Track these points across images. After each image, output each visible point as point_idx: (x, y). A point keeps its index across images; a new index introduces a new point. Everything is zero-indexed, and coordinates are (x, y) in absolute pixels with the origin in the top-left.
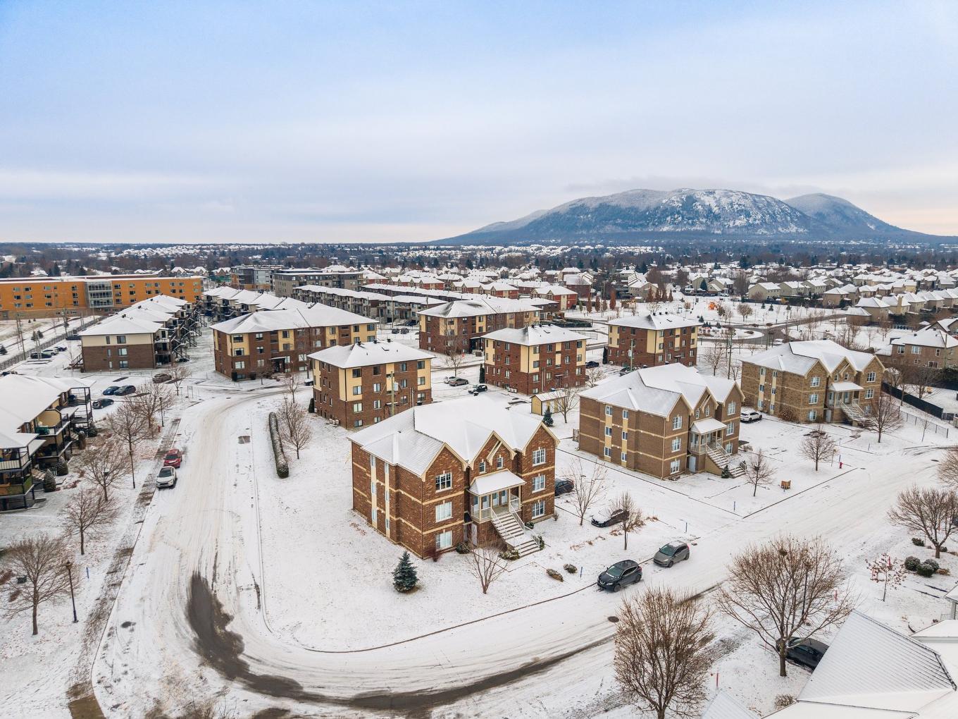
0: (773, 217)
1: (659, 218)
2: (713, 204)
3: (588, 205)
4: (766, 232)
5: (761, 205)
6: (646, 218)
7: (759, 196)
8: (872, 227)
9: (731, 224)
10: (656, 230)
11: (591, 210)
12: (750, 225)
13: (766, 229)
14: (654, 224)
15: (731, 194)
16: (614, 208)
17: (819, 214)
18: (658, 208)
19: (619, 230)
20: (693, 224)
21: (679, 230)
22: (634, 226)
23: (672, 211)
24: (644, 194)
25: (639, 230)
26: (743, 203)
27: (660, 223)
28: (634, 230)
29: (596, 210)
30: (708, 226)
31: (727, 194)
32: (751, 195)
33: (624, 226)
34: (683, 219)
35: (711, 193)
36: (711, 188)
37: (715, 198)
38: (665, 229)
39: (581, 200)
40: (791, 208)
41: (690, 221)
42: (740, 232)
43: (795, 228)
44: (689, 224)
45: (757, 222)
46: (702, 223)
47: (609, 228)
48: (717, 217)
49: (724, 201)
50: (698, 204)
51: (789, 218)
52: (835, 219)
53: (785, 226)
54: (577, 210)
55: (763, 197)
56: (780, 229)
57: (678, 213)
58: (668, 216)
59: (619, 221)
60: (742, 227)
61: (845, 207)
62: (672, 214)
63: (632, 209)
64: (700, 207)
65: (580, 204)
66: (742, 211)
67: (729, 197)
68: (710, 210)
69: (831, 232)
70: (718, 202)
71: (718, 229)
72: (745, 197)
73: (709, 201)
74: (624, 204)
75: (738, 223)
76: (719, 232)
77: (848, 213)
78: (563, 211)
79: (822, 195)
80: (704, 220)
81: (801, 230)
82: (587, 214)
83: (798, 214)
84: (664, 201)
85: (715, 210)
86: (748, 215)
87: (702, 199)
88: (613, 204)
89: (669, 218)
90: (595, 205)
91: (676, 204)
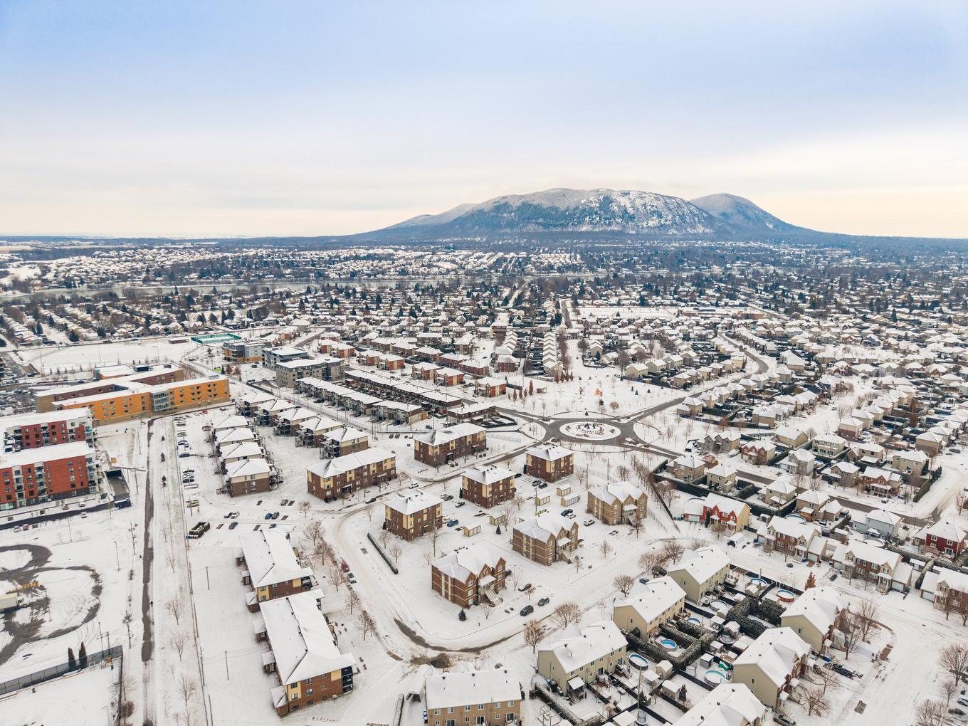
0: (682, 218)
1: (579, 218)
2: (628, 205)
3: (512, 203)
4: (675, 232)
5: (671, 206)
6: (565, 218)
7: (671, 198)
8: (771, 226)
9: (645, 224)
10: (575, 229)
11: (514, 209)
12: (662, 226)
13: (677, 229)
14: (573, 224)
15: (644, 195)
16: (535, 207)
17: (724, 214)
18: (577, 208)
19: (541, 229)
20: (610, 224)
21: (597, 230)
22: (555, 226)
23: (591, 212)
24: (564, 193)
25: (559, 229)
26: (655, 204)
27: (580, 223)
28: (555, 230)
29: (519, 208)
30: (624, 226)
31: (641, 195)
32: (663, 196)
33: (546, 226)
34: (600, 219)
35: (626, 194)
36: (626, 189)
37: (630, 199)
38: (584, 229)
39: (504, 198)
40: (699, 209)
41: (607, 221)
42: (652, 232)
43: (702, 228)
44: (605, 223)
45: (668, 223)
46: (618, 223)
47: (531, 228)
48: (632, 218)
49: (638, 202)
50: (614, 204)
51: (696, 219)
52: (738, 219)
53: (693, 227)
54: (501, 207)
55: (674, 198)
56: (689, 229)
57: (596, 213)
58: (586, 216)
59: (541, 220)
60: (655, 228)
61: (747, 207)
62: (590, 214)
63: (552, 208)
64: (616, 208)
65: (503, 202)
66: (654, 212)
67: (642, 198)
68: (626, 212)
69: (734, 232)
70: (633, 202)
71: (633, 229)
72: (657, 199)
73: (624, 201)
74: (546, 204)
75: (651, 223)
76: (634, 232)
77: (749, 213)
78: (486, 210)
79: (727, 195)
80: (620, 221)
81: (707, 231)
82: (510, 212)
83: (705, 215)
84: (583, 202)
85: (630, 211)
86: (660, 216)
87: (618, 199)
88: (535, 203)
89: (587, 219)
90: (518, 203)
91: (594, 205)
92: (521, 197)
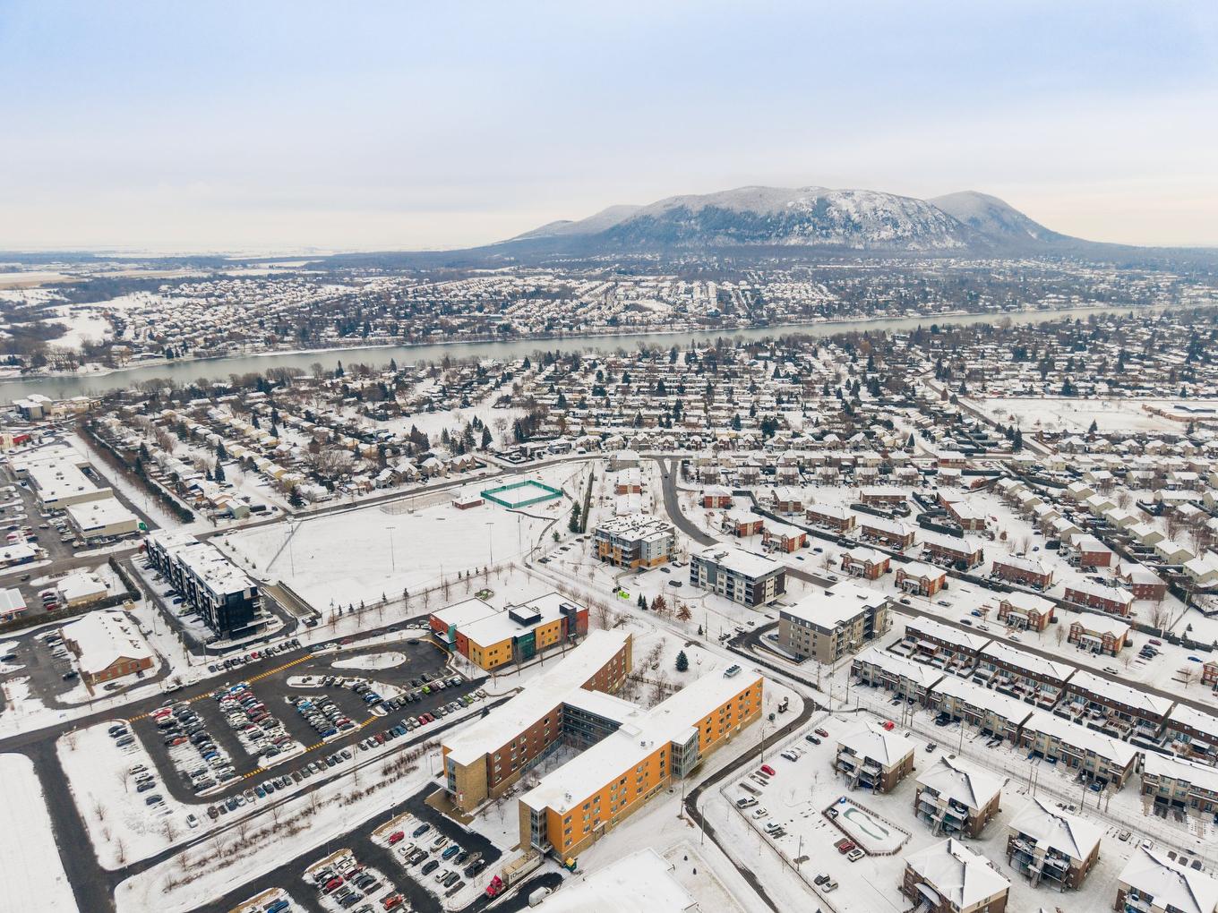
0: (926, 226)
1: (785, 227)
2: (852, 210)
3: (690, 207)
4: (917, 247)
5: (910, 212)
6: (767, 227)
7: (908, 199)
8: (1034, 236)
9: (875, 236)
10: (781, 243)
11: (694, 215)
12: (899, 238)
13: (919, 242)
14: (777, 236)
15: (874, 196)
16: (724, 212)
17: (974, 220)
18: (781, 214)
19: (733, 243)
20: (827, 236)
21: (810, 243)
22: (753, 238)
23: (802, 219)
24: (761, 193)
25: (759, 243)
26: (889, 209)
27: (786, 234)
28: (752, 243)
29: (701, 214)
30: (846, 238)
31: (870, 196)
32: (899, 198)
33: (740, 238)
34: (814, 228)
35: (848, 194)
36: (849, 188)
37: (854, 201)
38: (793, 241)
39: (677, 199)
40: (945, 214)
41: (824, 232)
42: (886, 247)
43: (952, 241)
44: (822, 235)
45: (907, 234)
46: (838, 234)
47: (720, 240)
48: (857, 227)
49: (866, 206)
50: (832, 208)
51: (944, 228)
52: (992, 227)
53: (940, 239)
54: (677, 212)
55: (913, 200)
56: (935, 243)
57: (809, 221)
58: (795, 225)
59: (732, 230)
60: (889, 241)
61: (1003, 210)
62: (801, 222)
63: (749, 214)
64: (835, 213)
65: (679, 204)
66: (888, 219)
67: (871, 200)
68: (849, 218)
69: (992, 246)
70: (858, 206)
71: (859, 243)
72: (891, 201)
73: (847, 205)
74: (738, 208)
75: (884, 235)
76: (861, 247)
77: (1007, 218)
78: (655, 215)
79: (974, 194)
80: (841, 231)
81: (959, 244)
82: (690, 219)
83: (954, 222)
84: (790, 204)
85: (855, 217)
86: (896, 225)
87: (838, 202)
88: (723, 206)
89: (796, 228)
90: (698, 207)
91: (805, 209)
92: (702, 198)
